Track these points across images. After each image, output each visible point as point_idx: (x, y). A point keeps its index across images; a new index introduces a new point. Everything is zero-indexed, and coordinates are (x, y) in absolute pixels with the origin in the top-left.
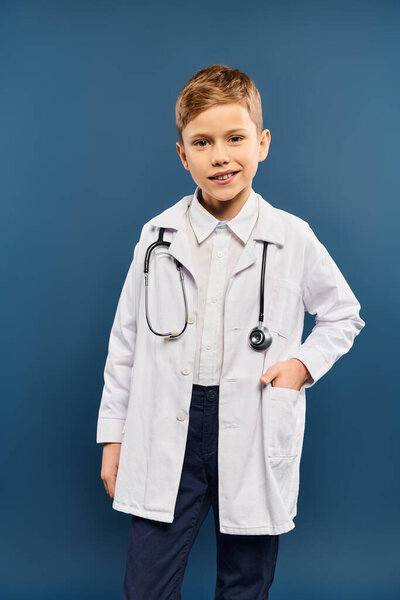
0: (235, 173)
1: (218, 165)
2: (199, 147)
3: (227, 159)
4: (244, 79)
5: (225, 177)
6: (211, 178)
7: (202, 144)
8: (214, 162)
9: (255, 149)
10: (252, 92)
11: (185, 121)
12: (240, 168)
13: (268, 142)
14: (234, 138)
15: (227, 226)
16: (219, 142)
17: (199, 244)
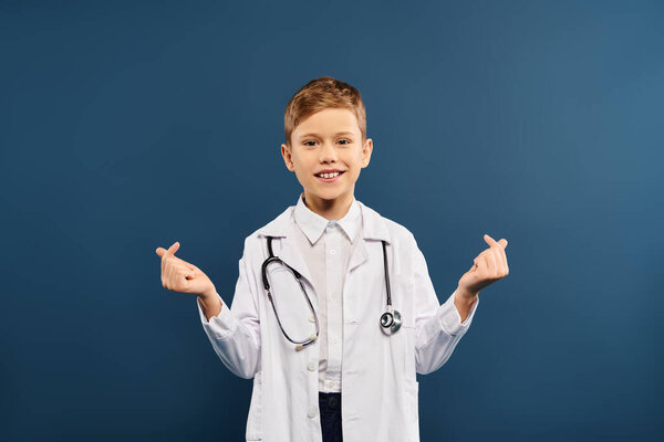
0: (341, 173)
1: (325, 162)
2: (308, 147)
3: (335, 159)
4: (353, 92)
5: (331, 175)
6: (317, 175)
7: (311, 144)
8: (322, 160)
9: (359, 155)
10: (360, 104)
11: (296, 122)
12: (346, 168)
13: (370, 150)
14: (342, 141)
15: (337, 225)
16: (328, 142)
17: (312, 245)
